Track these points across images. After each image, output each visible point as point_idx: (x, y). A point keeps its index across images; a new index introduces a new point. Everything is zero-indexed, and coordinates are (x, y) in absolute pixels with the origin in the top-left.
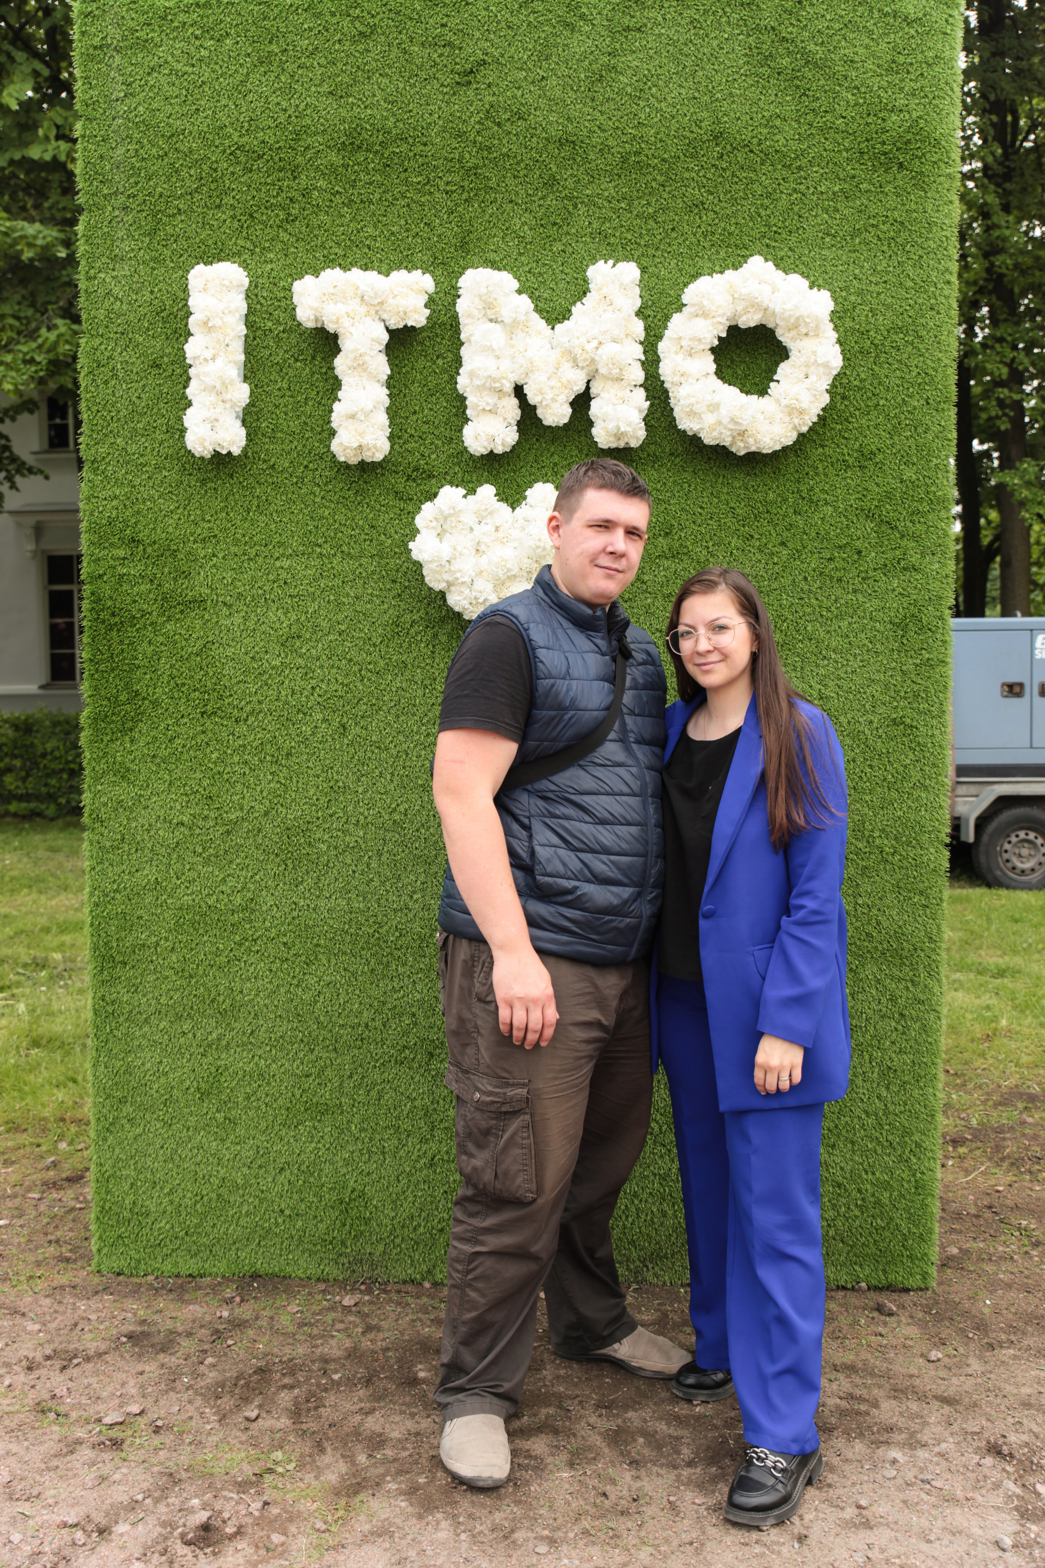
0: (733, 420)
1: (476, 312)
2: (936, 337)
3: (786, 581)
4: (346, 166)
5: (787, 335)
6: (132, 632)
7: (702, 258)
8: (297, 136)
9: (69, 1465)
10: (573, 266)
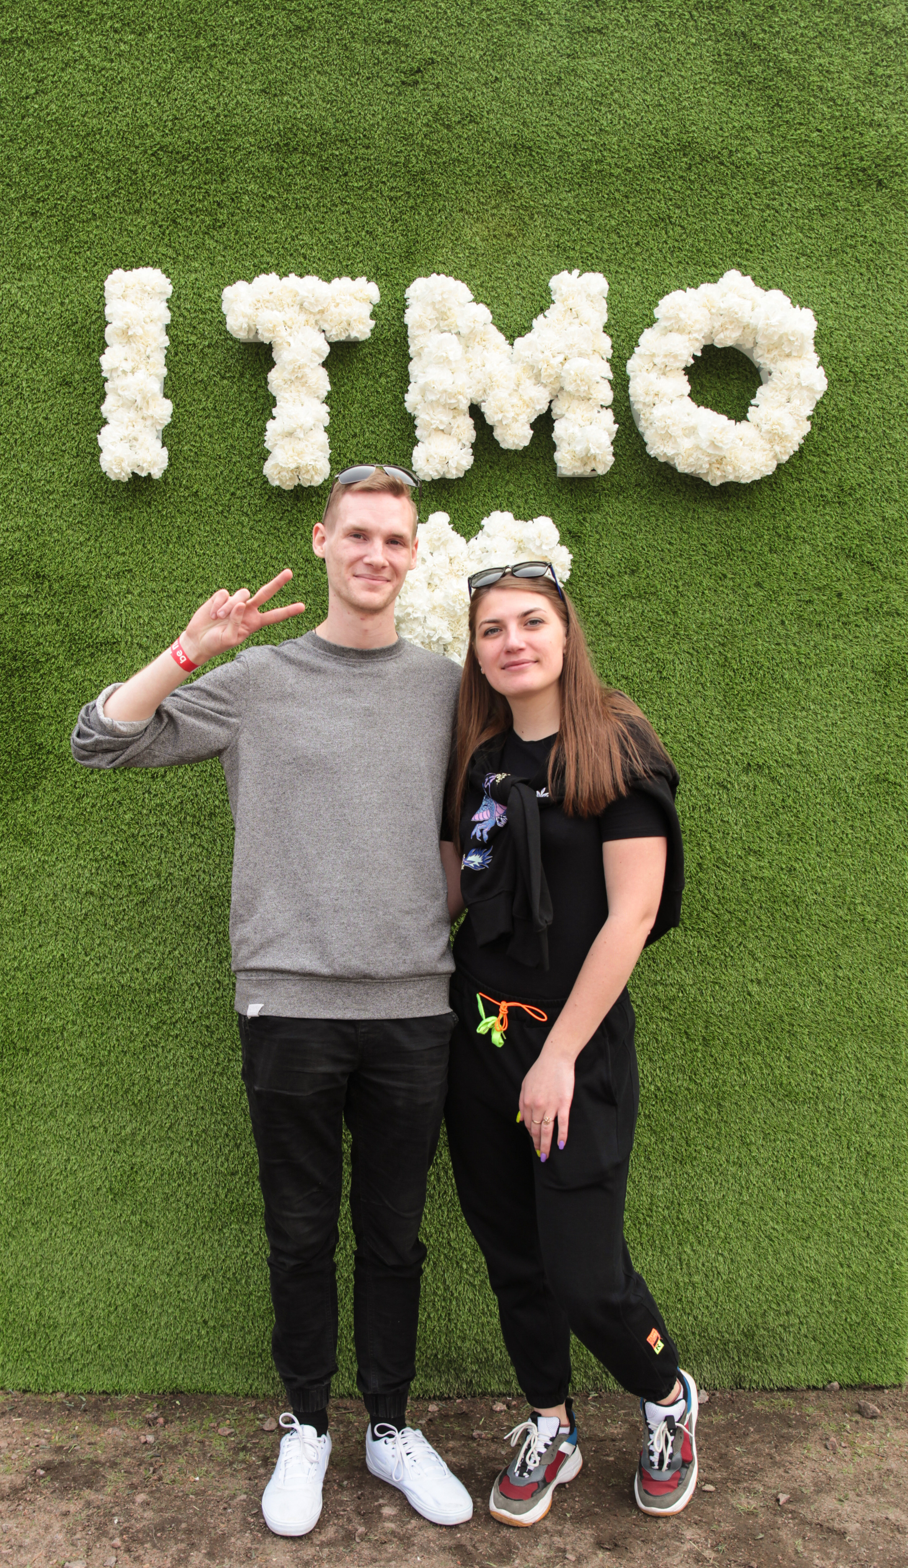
0: (711, 445)
1: (425, 324)
3: (762, 625)
4: (280, 169)
5: (764, 357)
7: (669, 275)
8: (226, 136)
10: (529, 281)
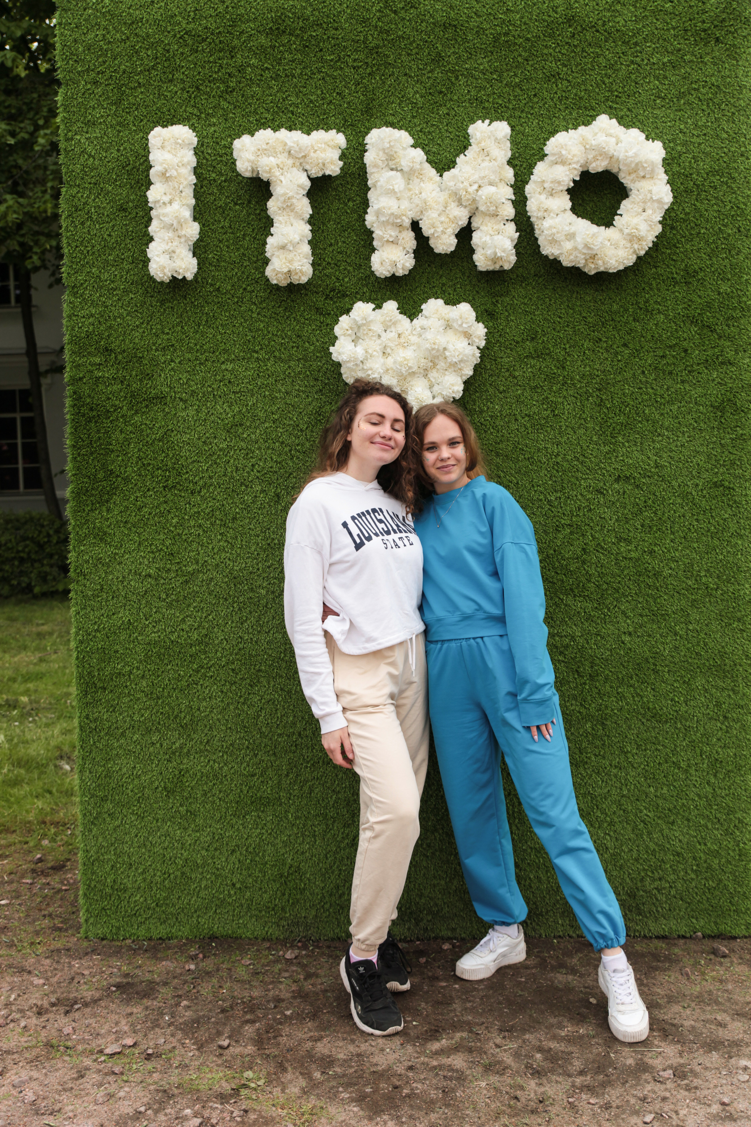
0: (586, 246)
1: (380, 163)
2: (745, 178)
3: (628, 375)
4: (273, 47)
5: (628, 178)
6: (107, 423)
7: (559, 118)
8: (234, 23)
9: (82, 1086)
10: (455, 126)
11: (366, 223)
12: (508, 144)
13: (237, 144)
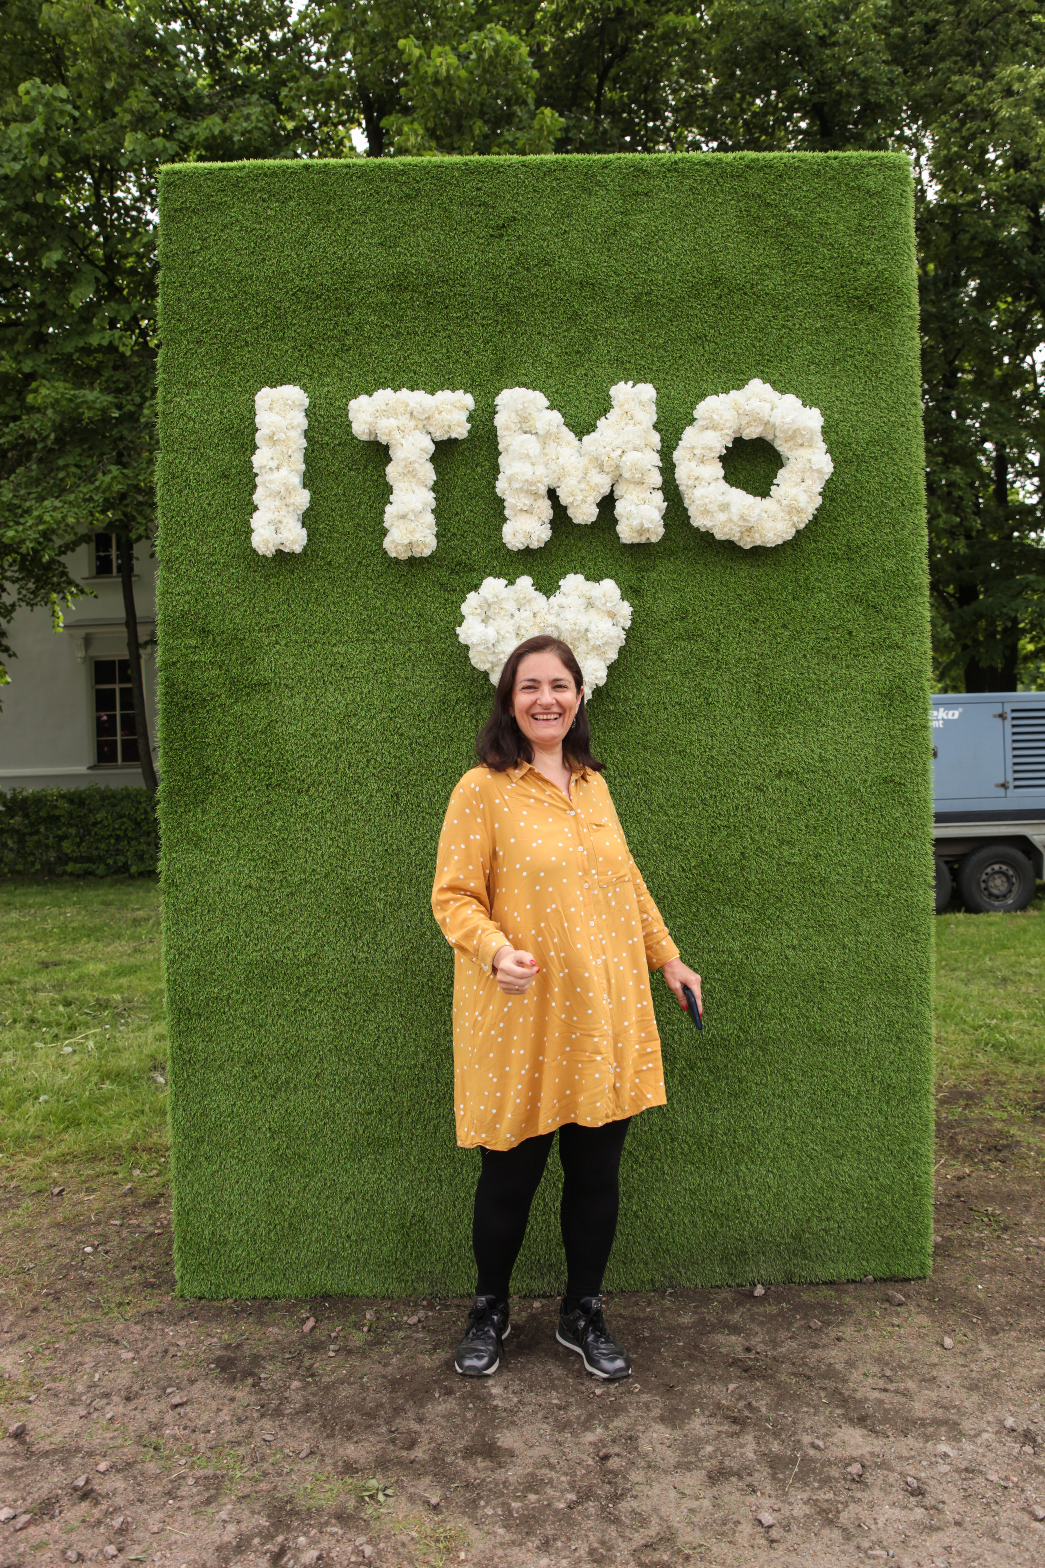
0: (742, 518)
1: (513, 426)
2: (907, 449)
4: (394, 304)
5: (784, 445)
6: (203, 713)
8: (351, 280)
11: (497, 490)
12: (654, 408)
13: (353, 404)
